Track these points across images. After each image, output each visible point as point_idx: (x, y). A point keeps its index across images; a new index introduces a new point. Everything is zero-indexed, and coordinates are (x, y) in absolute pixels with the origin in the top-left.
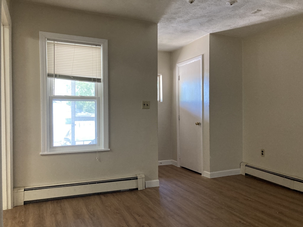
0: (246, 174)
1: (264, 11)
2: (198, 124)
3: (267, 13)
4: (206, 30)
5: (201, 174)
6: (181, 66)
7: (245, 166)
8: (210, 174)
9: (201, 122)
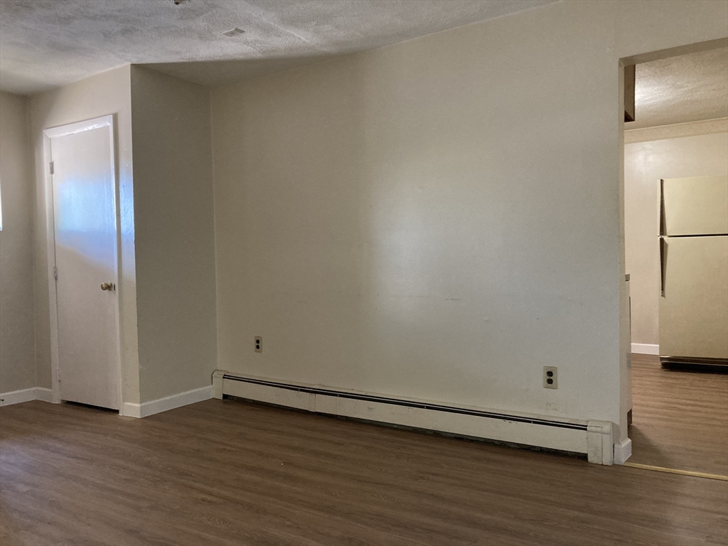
0: (225, 396)
1: (251, 35)
2: (109, 287)
3: (257, 41)
4: (121, 54)
5: (117, 412)
6: (57, 136)
7: (221, 380)
8: (141, 407)
9: (115, 282)
